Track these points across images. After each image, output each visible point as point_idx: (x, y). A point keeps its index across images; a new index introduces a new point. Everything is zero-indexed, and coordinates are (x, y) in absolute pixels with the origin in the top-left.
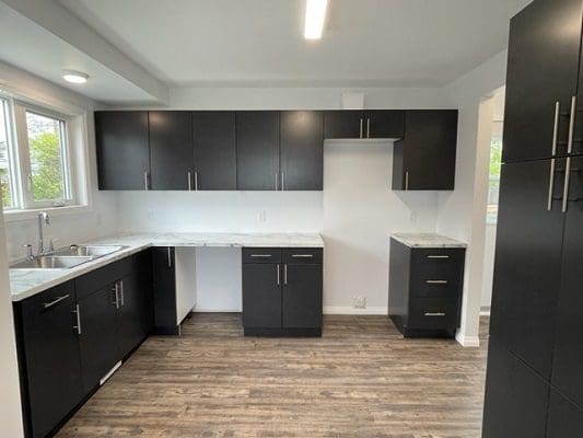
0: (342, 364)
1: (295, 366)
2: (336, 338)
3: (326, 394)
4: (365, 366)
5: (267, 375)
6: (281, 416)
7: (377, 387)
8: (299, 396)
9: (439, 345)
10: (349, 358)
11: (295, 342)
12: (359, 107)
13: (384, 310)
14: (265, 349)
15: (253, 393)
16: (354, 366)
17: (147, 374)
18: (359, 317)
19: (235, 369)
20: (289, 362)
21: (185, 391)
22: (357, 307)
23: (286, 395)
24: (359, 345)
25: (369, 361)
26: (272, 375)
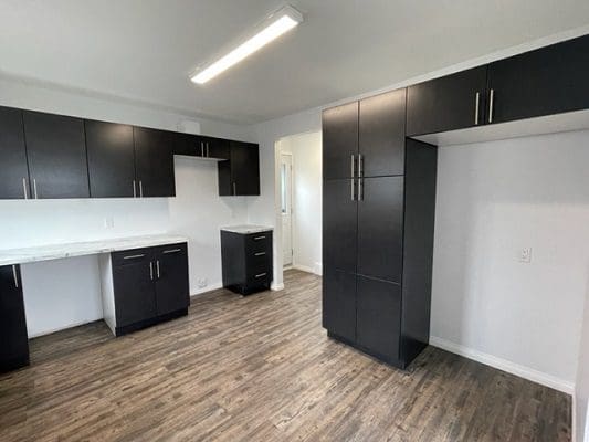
0: (218, 324)
1: (185, 338)
2: (201, 311)
3: (223, 344)
4: (235, 319)
5: (169, 352)
6: (205, 368)
7: (250, 327)
8: (206, 352)
9: (264, 294)
10: (220, 319)
11: (170, 324)
12: (197, 132)
13: (220, 285)
14: (148, 338)
15: (169, 366)
16: (227, 322)
17: (28, 409)
18: (207, 293)
19: (135, 360)
20: (178, 338)
21: (100, 396)
22: (201, 287)
23: (197, 356)
24: (220, 310)
25: (235, 316)
26: (174, 350)
